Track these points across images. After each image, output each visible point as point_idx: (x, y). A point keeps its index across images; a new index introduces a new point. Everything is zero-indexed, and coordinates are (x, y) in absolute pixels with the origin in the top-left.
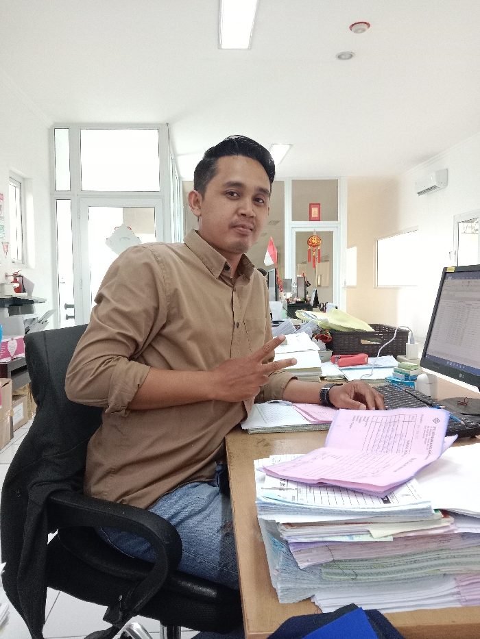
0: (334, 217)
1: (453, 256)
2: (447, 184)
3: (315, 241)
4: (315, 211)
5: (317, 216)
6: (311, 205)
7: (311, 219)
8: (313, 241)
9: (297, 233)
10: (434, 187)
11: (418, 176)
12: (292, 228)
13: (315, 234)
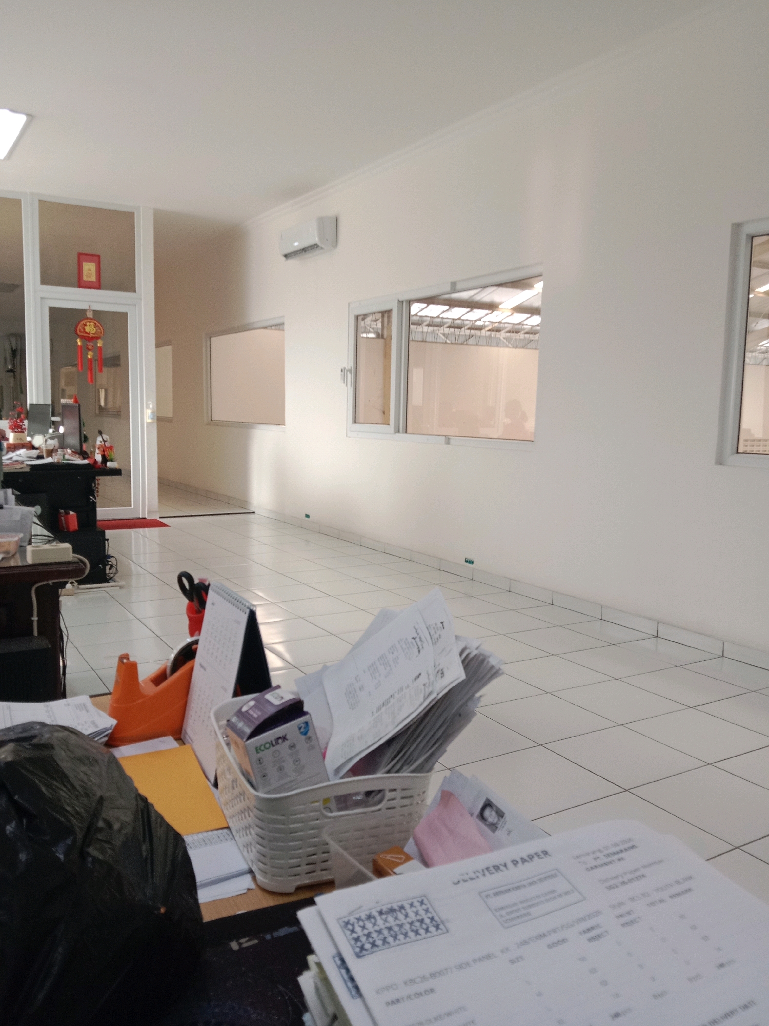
0: (127, 284)
1: (350, 377)
2: (335, 242)
3: (90, 329)
4: (89, 269)
5: (93, 278)
6: (82, 257)
7: (81, 284)
8: (88, 329)
9: (53, 311)
10: (314, 247)
11: (286, 224)
12: (41, 299)
13: (90, 315)
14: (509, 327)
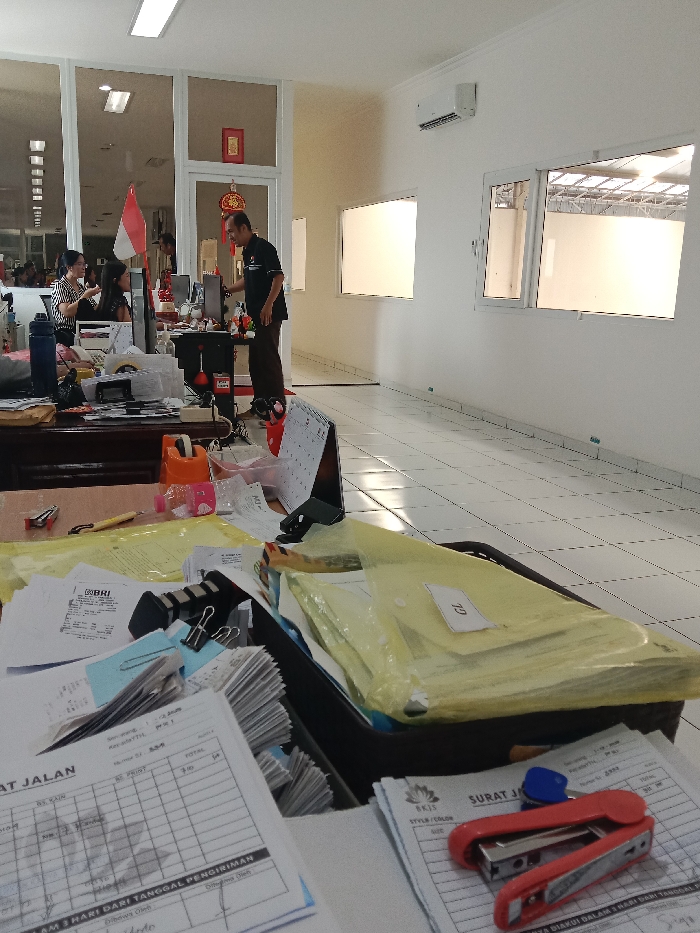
0: (267, 158)
1: (479, 249)
2: (474, 111)
3: (233, 203)
4: (233, 141)
5: (237, 154)
6: (227, 132)
7: (226, 159)
9: (199, 183)
10: (452, 116)
11: (423, 92)
12: (189, 174)
13: (233, 189)
14: (651, 196)
